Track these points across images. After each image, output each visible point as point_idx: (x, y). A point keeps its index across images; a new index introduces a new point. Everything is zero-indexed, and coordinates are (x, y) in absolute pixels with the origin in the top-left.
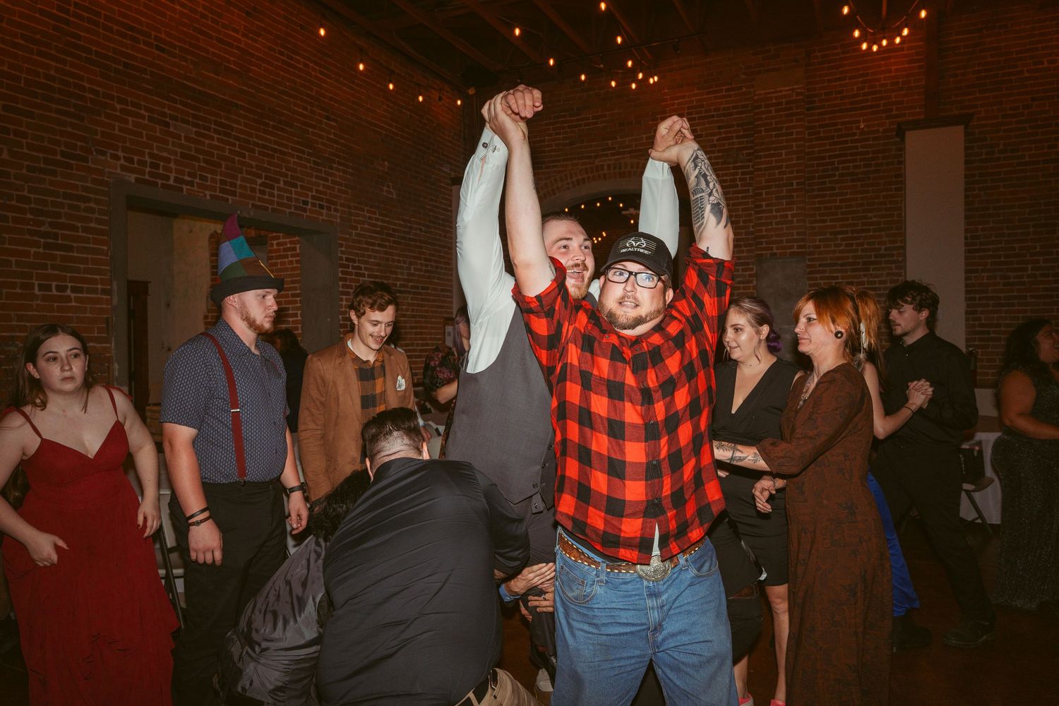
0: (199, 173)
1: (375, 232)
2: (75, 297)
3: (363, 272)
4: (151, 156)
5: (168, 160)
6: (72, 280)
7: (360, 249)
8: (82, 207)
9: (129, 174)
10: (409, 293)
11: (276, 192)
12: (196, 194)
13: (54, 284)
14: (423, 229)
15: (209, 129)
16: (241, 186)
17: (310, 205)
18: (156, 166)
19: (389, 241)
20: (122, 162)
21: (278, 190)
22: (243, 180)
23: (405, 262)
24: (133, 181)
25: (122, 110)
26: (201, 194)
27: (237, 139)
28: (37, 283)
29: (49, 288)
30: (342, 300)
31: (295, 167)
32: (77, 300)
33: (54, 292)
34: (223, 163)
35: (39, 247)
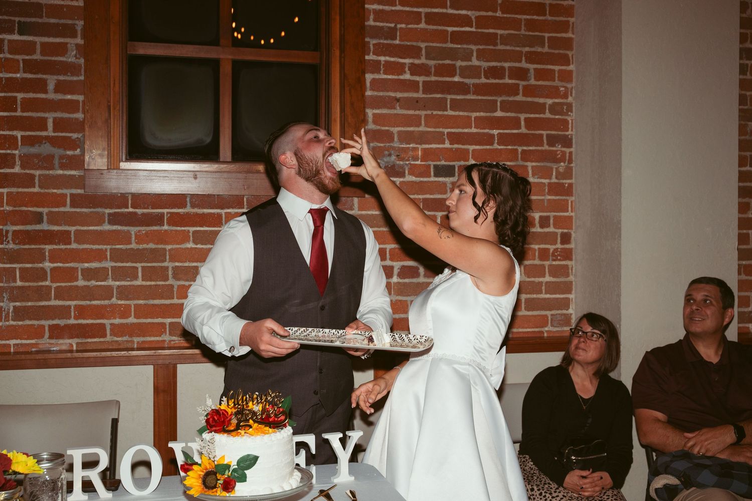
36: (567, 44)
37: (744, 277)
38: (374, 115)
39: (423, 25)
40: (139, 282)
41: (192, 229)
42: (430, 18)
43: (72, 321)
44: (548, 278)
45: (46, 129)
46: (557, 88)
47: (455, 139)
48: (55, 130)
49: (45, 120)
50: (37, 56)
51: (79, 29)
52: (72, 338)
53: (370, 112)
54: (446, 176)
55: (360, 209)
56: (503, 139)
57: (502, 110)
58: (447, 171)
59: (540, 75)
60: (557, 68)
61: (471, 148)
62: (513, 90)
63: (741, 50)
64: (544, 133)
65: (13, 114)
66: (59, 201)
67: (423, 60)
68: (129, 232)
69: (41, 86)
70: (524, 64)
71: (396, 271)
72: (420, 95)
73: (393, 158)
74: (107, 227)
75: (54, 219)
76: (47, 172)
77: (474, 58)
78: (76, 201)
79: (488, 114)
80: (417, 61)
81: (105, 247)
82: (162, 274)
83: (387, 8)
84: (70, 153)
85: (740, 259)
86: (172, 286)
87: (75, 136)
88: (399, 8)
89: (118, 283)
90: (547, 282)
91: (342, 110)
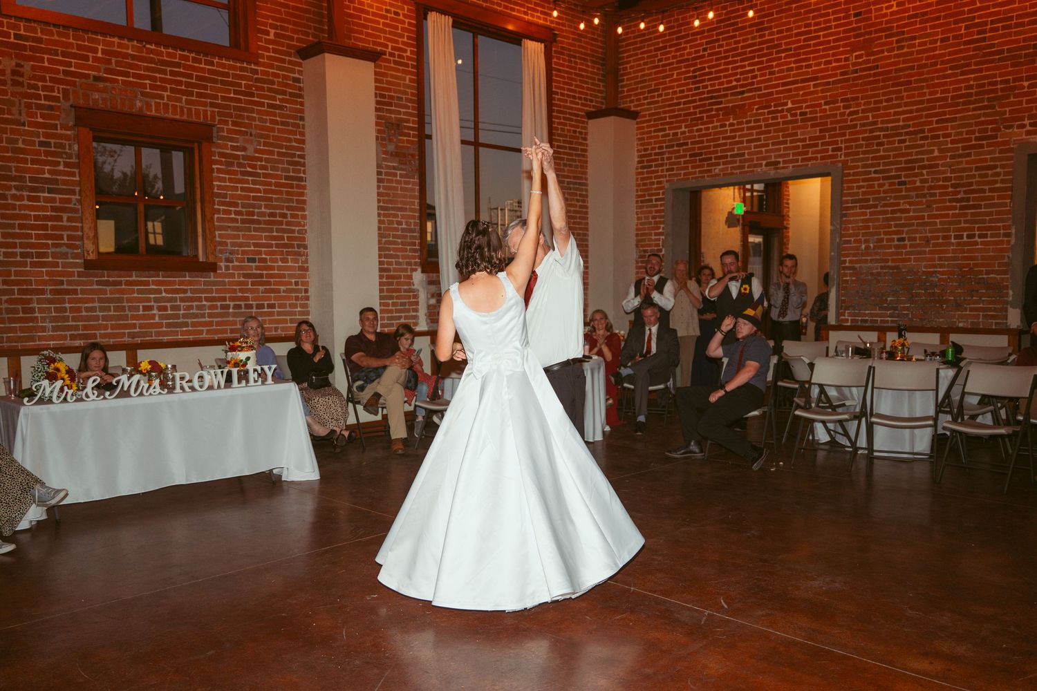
2: (981, 242)
6: (979, 229)
8: (990, 174)
9: (1033, 137)
13: (965, 234)
20: (1028, 128)
25: (1030, 86)
28: (953, 234)
29: (961, 237)
32: (982, 243)
33: (965, 239)
35: (956, 209)
36: (304, 202)
37: (383, 308)
38: (219, 234)
39: (239, 192)
40: (112, 313)
41: (136, 288)
42: (243, 189)
43: (81, 332)
44: (299, 309)
45: (63, 240)
46: (300, 222)
47: (256, 245)
48: (68, 240)
49: (62, 235)
50: (57, 204)
51: (77, 191)
52: (80, 339)
53: (217, 233)
54: (252, 262)
55: (214, 278)
56: (277, 246)
57: (277, 232)
58: (253, 260)
59: (293, 216)
60: (300, 213)
61: (263, 249)
62: (281, 223)
63: (378, 207)
64: (296, 243)
65: (47, 232)
66: (72, 274)
67: (240, 209)
68: (106, 289)
69: (60, 219)
70: (285, 211)
71: (231, 306)
72: (239, 225)
73: (228, 254)
74: (95, 287)
75: (69, 283)
76: (65, 261)
77: (263, 208)
78: (80, 275)
79: (270, 234)
80: (237, 209)
81: (94, 296)
82: (123, 309)
83: (223, 184)
84: (75, 251)
85: (380, 300)
86: (128, 315)
87: (77, 243)
88: (228, 184)
89: (102, 314)
90: (299, 311)
91: (204, 231)
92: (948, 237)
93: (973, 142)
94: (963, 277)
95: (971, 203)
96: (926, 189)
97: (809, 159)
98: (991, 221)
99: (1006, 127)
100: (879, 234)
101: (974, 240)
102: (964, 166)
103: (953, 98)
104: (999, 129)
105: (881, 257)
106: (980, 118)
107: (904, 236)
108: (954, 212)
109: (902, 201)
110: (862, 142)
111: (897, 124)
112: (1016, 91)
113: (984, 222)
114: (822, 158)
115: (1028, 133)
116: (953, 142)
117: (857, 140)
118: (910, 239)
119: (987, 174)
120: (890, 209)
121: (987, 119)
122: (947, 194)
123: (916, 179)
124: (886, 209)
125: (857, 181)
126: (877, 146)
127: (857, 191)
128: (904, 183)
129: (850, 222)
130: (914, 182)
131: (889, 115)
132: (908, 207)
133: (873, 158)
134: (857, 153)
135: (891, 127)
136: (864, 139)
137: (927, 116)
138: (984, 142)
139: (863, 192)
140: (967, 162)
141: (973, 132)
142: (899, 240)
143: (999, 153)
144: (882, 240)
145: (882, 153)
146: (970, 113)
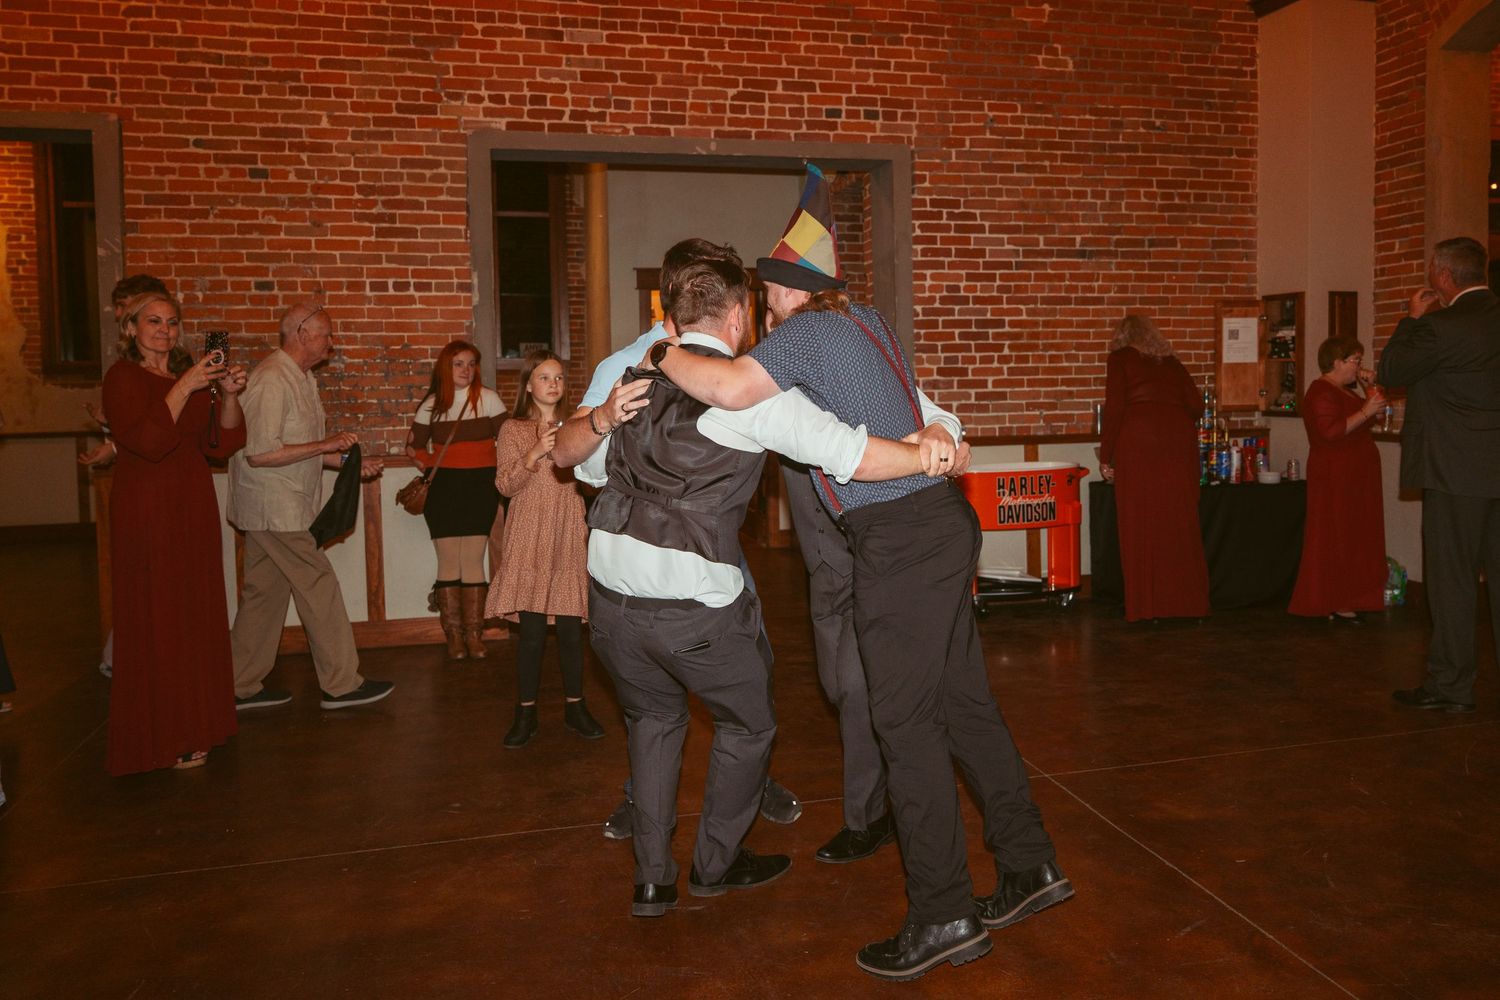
0: (615, 98)
1: (1011, 144)
2: (420, 297)
3: (979, 222)
4: (531, 86)
5: (561, 88)
6: (416, 274)
7: (968, 180)
8: (428, 176)
9: (497, 120)
10: (1109, 254)
11: (767, 105)
12: (609, 130)
13: (391, 282)
14: (1158, 122)
15: (633, 26)
16: (694, 106)
17: (844, 114)
18: (541, 100)
19: (1053, 158)
20: (487, 103)
21: (771, 101)
22: (697, 95)
23: (1097, 195)
24: (504, 128)
25: (485, 32)
26: (617, 131)
27: (685, 30)
28: (368, 281)
29: (384, 287)
30: (923, 277)
31: (810, 55)
32: (423, 300)
33: (391, 292)
34: (659, 76)
35: (371, 235)
92: (360, 286)
93: (395, 114)
94: (392, 361)
95: (398, 225)
96: (309, 190)
97: (32, 94)
98: (435, 262)
99: (451, 96)
100: (216, 272)
101: (408, 293)
102: (379, 154)
103: (351, 23)
104: (440, 99)
105: (223, 320)
106: (403, 70)
107: (270, 278)
108: (367, 239)
109: (261, 210)
110: (161, 77)
111: (239, 53)
112: (464, 36)
113: (423, 260)
114: (65, 96)
115: (488, 112)
116: (356, 107)
117: (152, 70)
118: (283, 286)
119: (423, 175)
120: (236, 222)
121: (416, 75)
122: (350, 204)
123: (289, 168)
124: (227, 221)
125: (158, 157)
126: (197, 89)
127: (158, 177)
128: (263, 174)
129: (144, 243)
130: (285, 174)
131: (221, 31)
132: (274, 222)
133: (191, 115)
134: (154, 99)
135: (228, 56)
136: (166, 70)
137: (303, 49)
138: (414, 117)
139: (170, 181)
140: (385, 149)
141: (393, 95)
142: (260, 286)
143: (442, 140)
144: (222, 285)
145: (210, 107)
146: (385, 59)
